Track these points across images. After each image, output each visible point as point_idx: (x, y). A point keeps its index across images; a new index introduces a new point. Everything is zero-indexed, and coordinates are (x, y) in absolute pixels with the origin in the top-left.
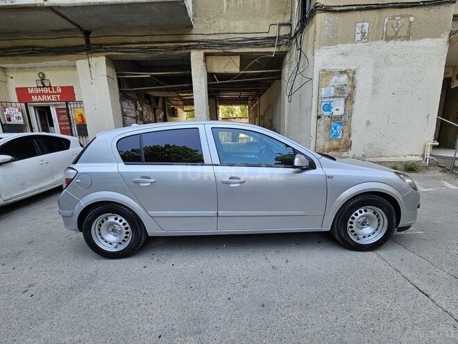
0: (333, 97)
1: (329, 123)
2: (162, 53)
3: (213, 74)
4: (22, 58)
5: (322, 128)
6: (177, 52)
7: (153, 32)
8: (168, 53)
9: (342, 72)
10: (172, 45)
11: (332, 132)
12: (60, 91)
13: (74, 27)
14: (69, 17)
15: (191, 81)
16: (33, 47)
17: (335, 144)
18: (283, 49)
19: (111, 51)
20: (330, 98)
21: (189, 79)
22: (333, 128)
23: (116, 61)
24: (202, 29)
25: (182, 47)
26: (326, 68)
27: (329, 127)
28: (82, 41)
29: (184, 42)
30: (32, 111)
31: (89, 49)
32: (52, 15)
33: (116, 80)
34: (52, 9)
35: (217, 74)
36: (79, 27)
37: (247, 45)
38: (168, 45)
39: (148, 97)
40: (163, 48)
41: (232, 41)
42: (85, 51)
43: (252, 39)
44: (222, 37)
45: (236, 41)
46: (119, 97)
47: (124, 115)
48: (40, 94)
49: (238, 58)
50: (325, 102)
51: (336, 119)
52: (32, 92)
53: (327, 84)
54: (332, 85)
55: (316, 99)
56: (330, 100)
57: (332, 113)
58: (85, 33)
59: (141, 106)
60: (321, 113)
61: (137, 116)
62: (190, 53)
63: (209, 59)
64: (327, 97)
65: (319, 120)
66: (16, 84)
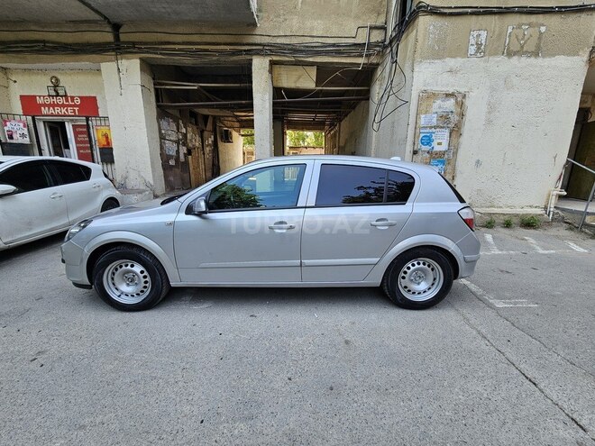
0: (435, 127)
1: (428, 160)
2: (215, 58)
3: (280, 89)
4: (29, 56)
6: (235, 58)
7: (204, 30)
8: (223, 59)
9: (448, 95)
10: (228, 48)
12: (78, 102)
13: (97, 17)
14: (92, 4)
15: (251, 98)
16: (44, 42)
18: (374, 60)
19: (148, 52)
21: (249, 94)
23: (153, 65)
24: (269, 28)
25: (241, 51)
26: (428, 88)
28: (109, 37)
29: (244, 45)
30: (41, 127)
31: (119, 48)
33: (152, 90)
35: (285, 90)
36: (106, 18)
37: (327, 53)
38: (222, 48)
39: (193, 115)
40: (217, 51)
41: (307, 47)
42: (113, 50)
43: (334, 45)
44: (294, 41)
45: (312, 47)
46: (155, 114)
47: (162, 137)
48: (52, 105)
49: (315, 69)
50: (424, 133)
51: (437, 156)
52: (40, 101)
53: (428, 109)
54: (435, 111)
55: (413, 128)
56: (430, 131)
57: (433, 148)
58: (116, 27)
59: (185, 126)
60: (419, 148)
61: (179, 140)
62: (252, 60)
63: (276, 70)
64: (426, 127)
65: (415, 156)
66: (20, 90)
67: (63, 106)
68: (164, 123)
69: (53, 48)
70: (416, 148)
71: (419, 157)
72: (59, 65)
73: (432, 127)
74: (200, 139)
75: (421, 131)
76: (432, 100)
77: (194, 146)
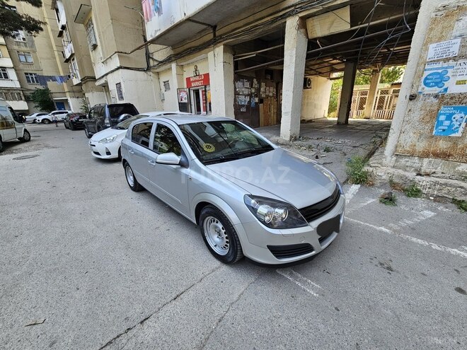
0: (455, 59)
1: (436, 108)
2: (261, 30)
3: (316, 39)
5: (416, 116)
6: (274, 25)
7: (256, 10)
8: (266, 28)
10: (269, 18)
11: (440, 123)
12: (203, 77)
13: (205, 27)
14: (200, 21)
16: (190, 48)
17: (442, 145)
19: (227, 39)
22: (442, 118)
25: (277, 18)
27: (434, 115)
28: (211, 36)
29: (280, 11)
30: (192, 92)
31: (215, 41)
32: (190, 23)
33: (232, 63)
34: (189, 20)
36: (209, 25)
38: (266, 19)
39: (269, 72)
40: (262, 24)
42: (213, 43)
46: (233, 79)
47: (236, 94)
48: (195, 81)
49: (347, 9)
50: (431, 69)
51: (454, 101)
52: (191, 80)
53: (444, 34)
54: (458, 34)
55: (415, 66)
56: (445, 65)
57: (446, 90)
58: (214, 28)
59: (259, 83)
60: (419, 91)
61: (252, 93)
62: (285, 22)
63: (310, 23)
64: (438, 61)
65: (411, 103)
66: (186, 76)
67: (198, 81)
68: (239, 84)
69: (194, 50)
70: (414, 92)
71: (419, 103)
72: (195, 59)
73: (450, 59)
74: (275, 90)
75: (427, 67)
76: (455, 18)
77: (267, 96)
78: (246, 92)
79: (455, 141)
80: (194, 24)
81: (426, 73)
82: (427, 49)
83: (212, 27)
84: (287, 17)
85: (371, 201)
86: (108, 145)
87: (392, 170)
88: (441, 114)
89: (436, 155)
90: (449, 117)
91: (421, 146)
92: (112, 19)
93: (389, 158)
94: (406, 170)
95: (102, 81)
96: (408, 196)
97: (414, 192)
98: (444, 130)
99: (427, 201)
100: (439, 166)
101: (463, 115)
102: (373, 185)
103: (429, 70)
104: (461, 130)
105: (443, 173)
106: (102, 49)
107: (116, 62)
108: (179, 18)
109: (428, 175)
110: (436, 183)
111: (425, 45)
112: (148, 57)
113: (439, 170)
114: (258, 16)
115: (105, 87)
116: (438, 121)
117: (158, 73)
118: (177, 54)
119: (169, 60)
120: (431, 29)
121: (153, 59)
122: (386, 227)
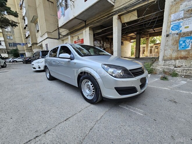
0: (182, 19)
1: (178, 39)
2: (103, 21)
5: (170, 43)
6: (109, 19)
8: (105, 20)
10: (106, 16)
11: (181, 45)
12: (81, 40)
13: (82, 21)
14: (80, 19)
16: (76, 30)
17: (183, 54)
19: (90, 25)
20: (179, 19)
22: (181, 42)
23: (94, 28)
25: (109, 16)
27: (177, 42)
28: (84, 24)
29: (111, 13)
33: (92, 34)
34: (75, 18)
38: (105, 17)
39: (107, 38)
41: (131, 4)
42: (85, 27)
44: (126, 4)
45: (133, 4)
46: (93, 40)
48: (78, 42)
49: (136, 11)
50: (174, 24)
51: (185, 35)
52: (76, 42)
53: (176, 10)
54: (182, 9)
55: (167, 23)
56: (179, 21)
57: (181, 31)
58: (85, 21)
59: (103, 42)
60: (170, 32)
61: (101, 46)
62: (113, 17)
63: (122, 17)
64: (176, 20)
65: (167, 38)
66: (74, 40)
67: (79, 42)
68: (96, 42)
70: (168, 33)
71: (170, 38)
72: (78, 34)
73: (180, 19)
74: (110, 45)
75: (172, 23)
76: (180, 4)
77: (107, 48)
78: (98, 45)
79: (188, 51)
80: (77, 19)
81: (172, 26)
82: (171, 17)
83: (84, 21)
84: (113, 15)
85: (157, 79)
86: (39, 64)
87: (163, 67)
88: (181, 41)
89: (182, 58)
90: (184, 42)
91: (174, 55)
92: (45, 20)
93: (161, 62)
94: (169, 66)
95: (40, 44)
96: (172, 76)
97: (175, 75)
98: (183, 47)
99: (181, 78)
100: (184, 63)
101: (190, 40)
102: (156, 73)
103: (173, 24)
104: (190, 46)
105: (186, 65)
106: (41, 31)
107: (46, 36)
108: (72, 17)
109: (179, 67)
110: (184, 70)
111: (170, 15)
112: (59, 34)
113: (184, 64)
114: (102, 16)
115: (41, 46)
116: (180, 44)
117: (63, 40)
118: (71, 32)
119: (67, 35)
120: (171, 9)
121: (61, 35)
122: (167, 88)
